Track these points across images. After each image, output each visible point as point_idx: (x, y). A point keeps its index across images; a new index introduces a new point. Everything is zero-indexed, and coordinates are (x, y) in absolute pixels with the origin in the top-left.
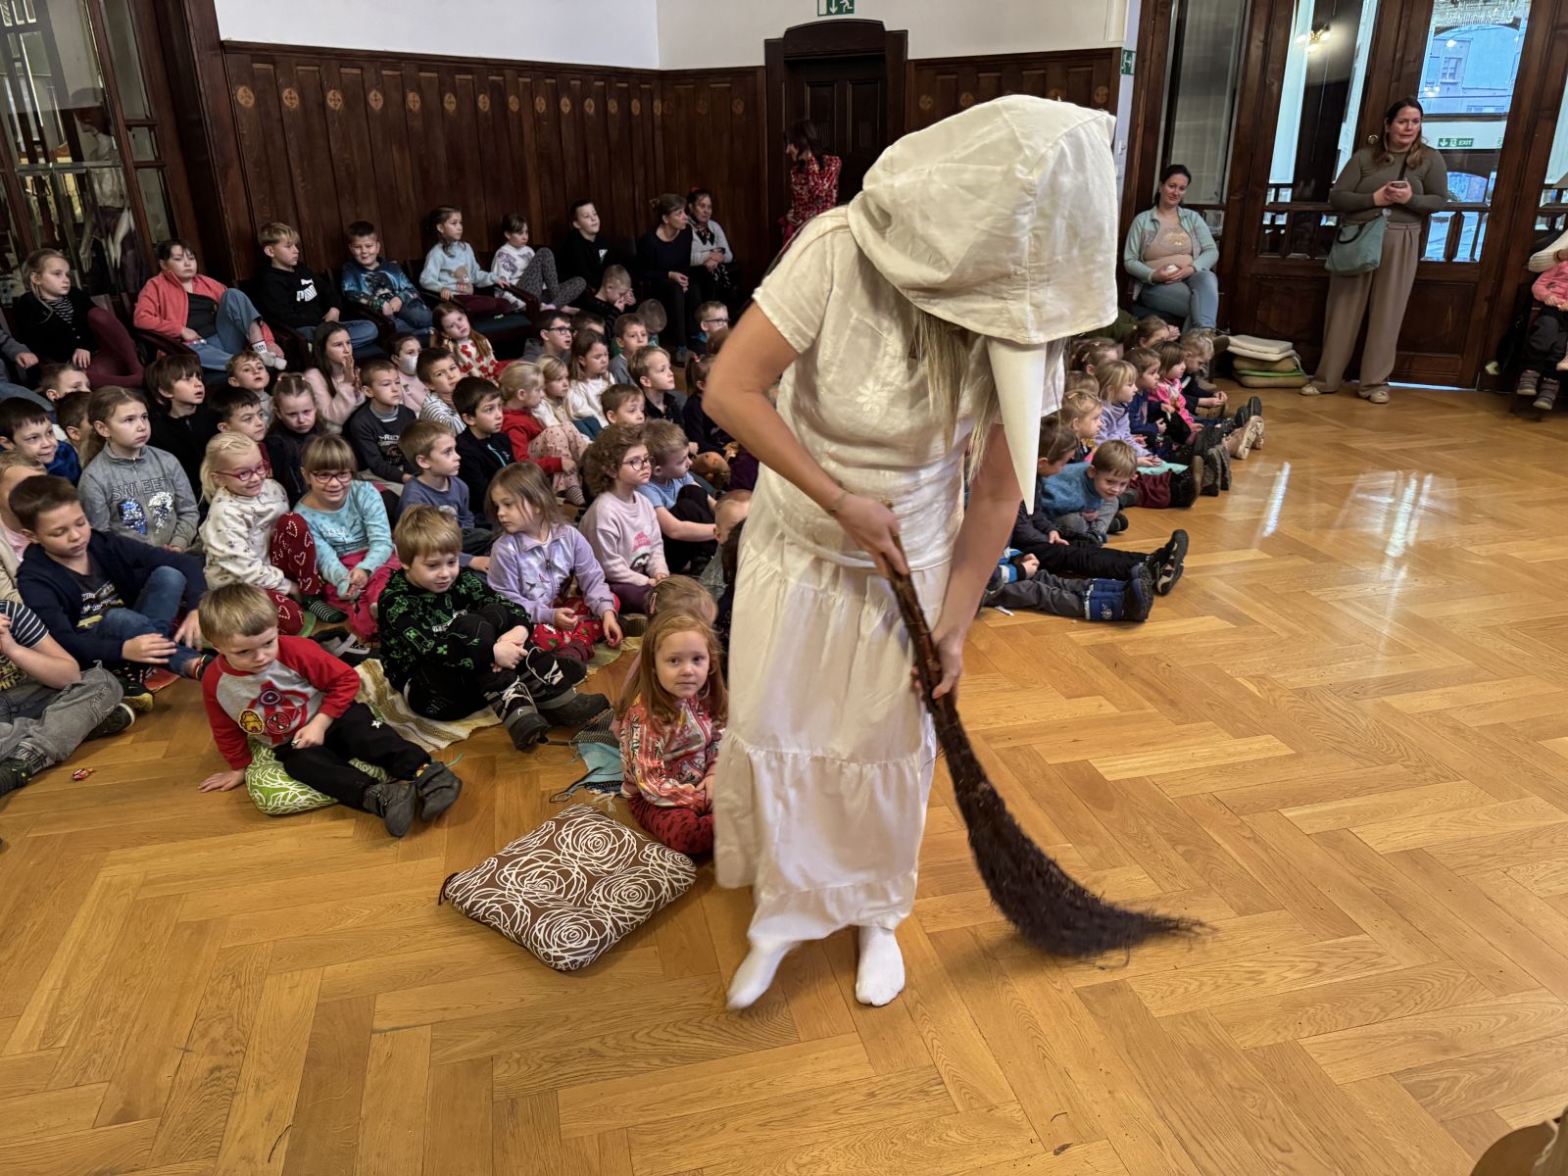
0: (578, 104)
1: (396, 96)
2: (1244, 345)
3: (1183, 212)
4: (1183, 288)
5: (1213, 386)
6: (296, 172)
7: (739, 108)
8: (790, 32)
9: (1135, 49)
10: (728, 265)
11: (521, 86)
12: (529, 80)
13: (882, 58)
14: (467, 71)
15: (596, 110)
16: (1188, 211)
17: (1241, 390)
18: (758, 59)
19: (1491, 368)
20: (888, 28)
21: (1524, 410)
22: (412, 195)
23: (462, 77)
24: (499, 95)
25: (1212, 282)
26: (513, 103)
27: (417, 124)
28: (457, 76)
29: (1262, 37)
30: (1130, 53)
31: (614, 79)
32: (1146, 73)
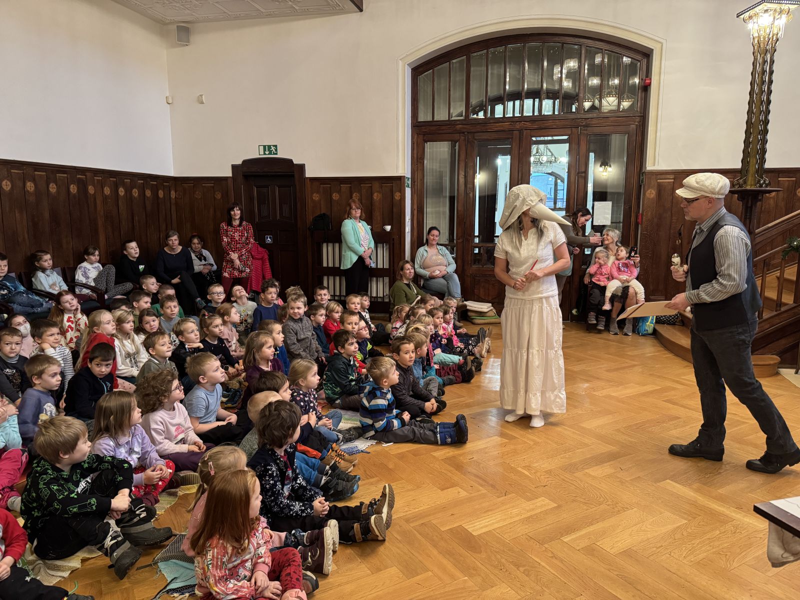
0: (128, 191)
1: (20, 184)
2: (472, 305)
3: (439, 247)
4: (442, 281)
5: (462, 324)
7: (218, 196)
8: (245, 162)
9: (410, 177)
10: (214, 272)
11: (96, 181)
12: (101, 178)
13: (293, 176)
14: (64, 172)
15: (139, 195)
16: (441, 247)
17: (473, 326)
18: (228, 173)
19: (574, 312)
20: (295, 163)
21: (592, 329)
22: (26, 236)
23: (60, 175)
24: (83, 186)
25: (456, 277)
26: (91, 190)
27: (32, 199)
28: (57, 175)
29: (463, 174)
30: (408, 178)
31: (148, 180)
32: (416, 187)
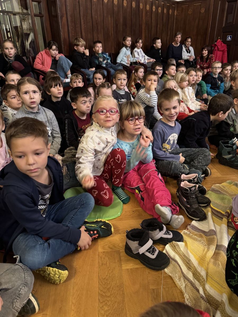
0: (157, 9)
6: (82, 21)
7: (203, 11)
15: (161, 11)
27: (116, 9)
31: (166, 2)
